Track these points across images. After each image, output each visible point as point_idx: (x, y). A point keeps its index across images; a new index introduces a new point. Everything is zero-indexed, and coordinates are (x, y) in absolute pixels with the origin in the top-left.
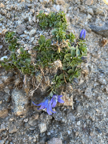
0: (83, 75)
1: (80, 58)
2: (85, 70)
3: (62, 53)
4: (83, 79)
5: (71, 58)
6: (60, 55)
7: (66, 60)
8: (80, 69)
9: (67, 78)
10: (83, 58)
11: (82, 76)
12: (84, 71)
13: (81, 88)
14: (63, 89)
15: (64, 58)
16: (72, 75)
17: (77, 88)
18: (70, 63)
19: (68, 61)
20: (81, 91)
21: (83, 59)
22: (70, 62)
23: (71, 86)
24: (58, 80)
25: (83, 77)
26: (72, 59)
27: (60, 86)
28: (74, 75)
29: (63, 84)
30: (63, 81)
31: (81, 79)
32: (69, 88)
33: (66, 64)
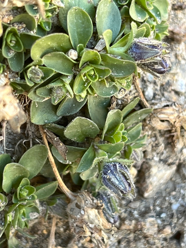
0: (161, 140)
1: (122, 50)
2: (169, 110)
3: (14, 33)
4: (164, 161)
5: (73, 55)
6: (8, 48)
7: (47, 72)
8: (141, 105)
9: (70, 167)
10: (137, 52)
11: (157, 145)
12: (162, 116)
13: (158, 215)
14: (53, 229)
15: (30, 60)
16: (95, 150)
17: (136, 214)
18: (72, 85)
19: (58, 77)
20: (160, 230)
21: (140, 58)
22: (67, 81)
23: (93, 213)
24: (16, 183)
25: (162, 147)
26: (78, 60)
27: (36, 215)
28: (107, 146)
29: (48, 202)
30: (49, 186)
31: (156, 159)
32: (82, 221)
33: (51, 91)
